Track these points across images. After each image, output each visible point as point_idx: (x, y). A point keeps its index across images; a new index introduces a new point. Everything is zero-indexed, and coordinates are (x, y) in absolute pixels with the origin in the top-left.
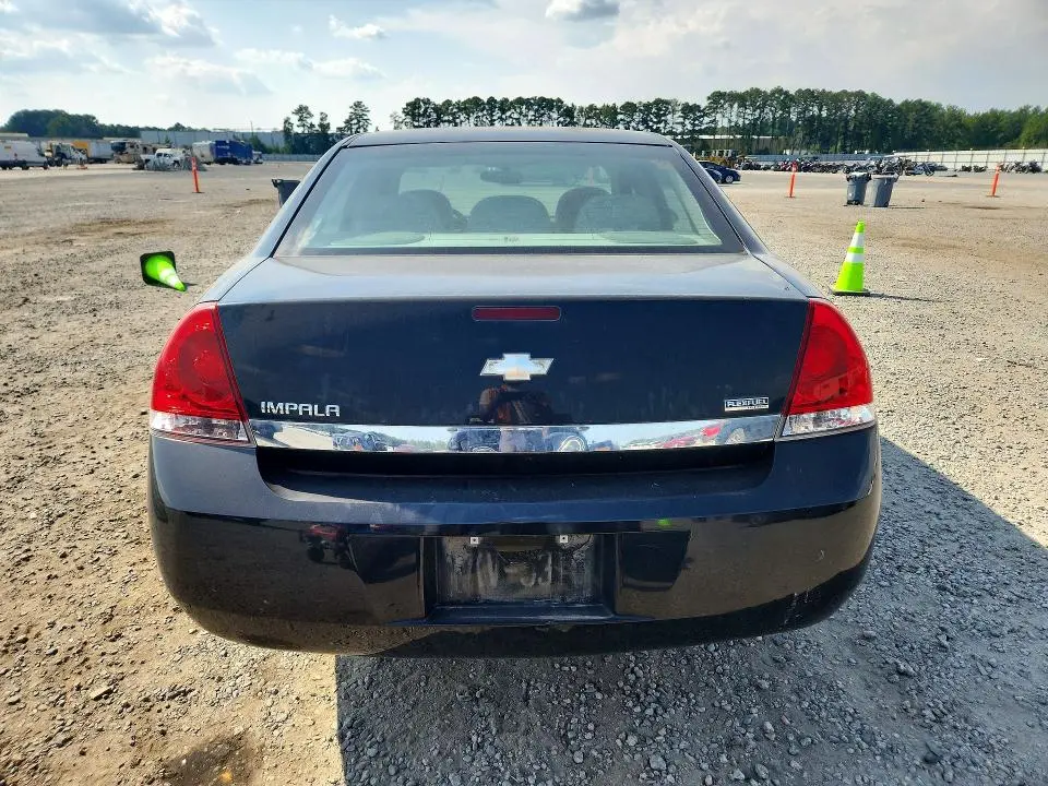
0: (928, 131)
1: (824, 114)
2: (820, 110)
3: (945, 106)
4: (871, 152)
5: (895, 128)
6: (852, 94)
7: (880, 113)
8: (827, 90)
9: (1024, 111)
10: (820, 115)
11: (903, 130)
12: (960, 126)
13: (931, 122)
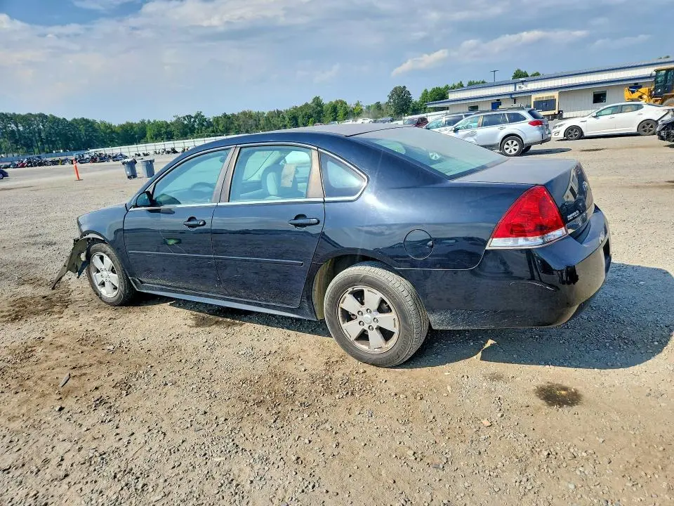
0: (96, 136)
1: (21, 128)
2: (17, 127)
3: (98, 121)
4: (64, 151)
5: (74, 135)
6: (36, 116)
7: (60, 127)
8: (17, 113)
9: (143, 122)
10: (19, 130)
11: (80, 137)
12: (113, 132)
13: (95, 130)
